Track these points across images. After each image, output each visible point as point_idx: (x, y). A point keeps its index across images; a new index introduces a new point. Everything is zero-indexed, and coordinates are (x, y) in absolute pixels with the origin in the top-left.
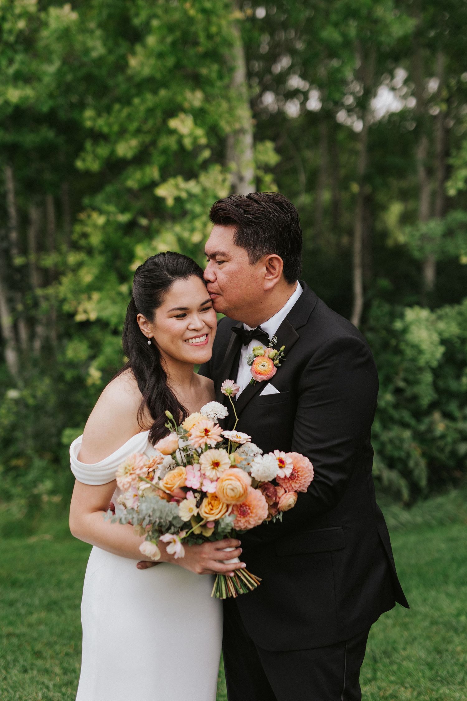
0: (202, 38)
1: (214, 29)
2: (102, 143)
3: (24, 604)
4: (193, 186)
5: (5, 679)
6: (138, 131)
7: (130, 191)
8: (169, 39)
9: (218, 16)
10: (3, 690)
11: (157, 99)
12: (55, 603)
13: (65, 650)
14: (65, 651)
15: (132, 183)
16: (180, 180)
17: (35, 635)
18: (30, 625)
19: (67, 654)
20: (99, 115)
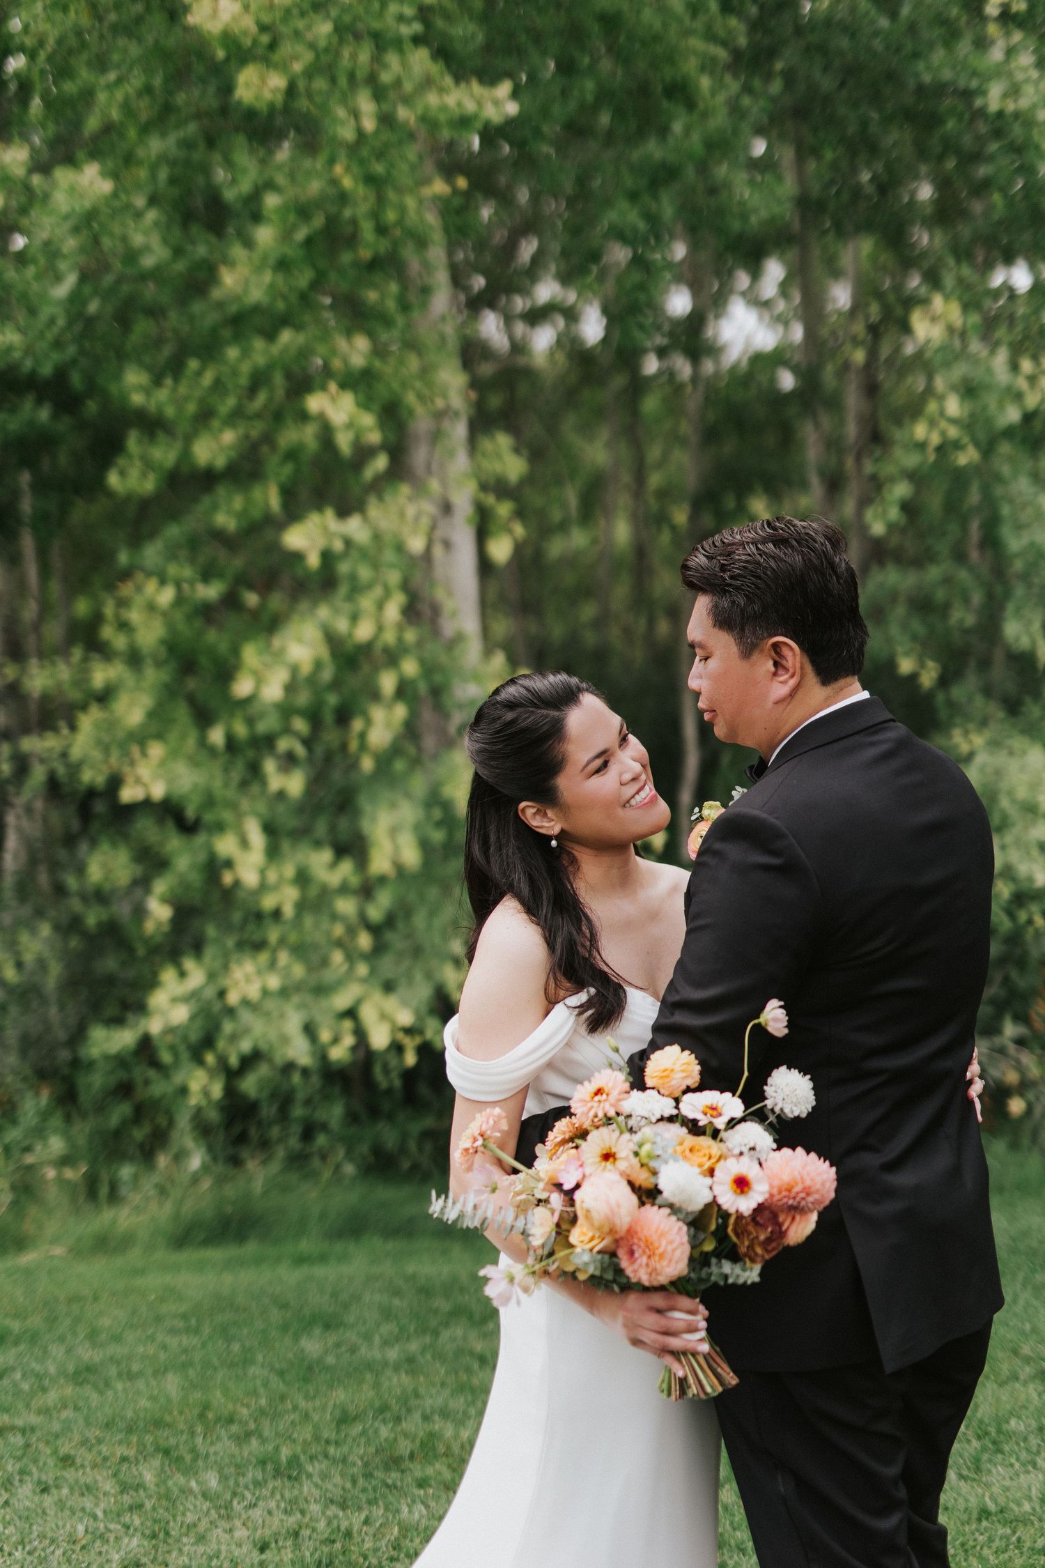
0: (367, 230)
1: (391, 216)
2: (161, 436)
3: (24, 1375)
4: (355, 527)
5: (6, 1503)
6: (236, 416)
7: (219, 536)
8: (301, 234)
9: (400, 191)
10: (7, 1525)
11: (275, 349)
12: (90, 1369)
13: (120, 1451)
14: (118, 1455)
15: (225, 520)
16: (329, 515)
17: (56, 1426)
18: (45, 1411)
19: (124, 1459)
20: (157, 382)
